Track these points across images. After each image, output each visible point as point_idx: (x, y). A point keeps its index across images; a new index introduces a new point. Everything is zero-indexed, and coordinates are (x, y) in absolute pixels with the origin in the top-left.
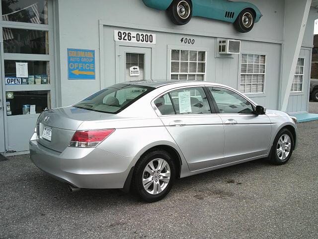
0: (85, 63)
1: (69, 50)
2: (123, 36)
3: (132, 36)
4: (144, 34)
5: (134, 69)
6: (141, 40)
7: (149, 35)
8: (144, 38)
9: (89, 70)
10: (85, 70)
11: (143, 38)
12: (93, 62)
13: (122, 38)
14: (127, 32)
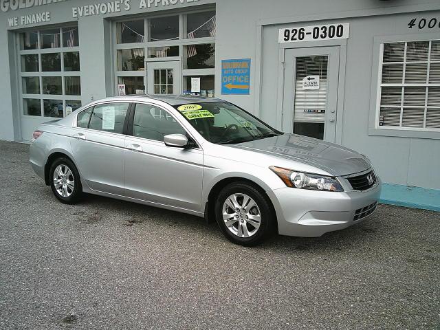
0: (240, 75)
1: (223, 61)
2: (291, 35)
3: (305, 32)
4: (328, 26)
5: (309, 79)
6: (321, 36)
7: (336, 26)
8: (327, 32)
9: (244, 83)
10: (239, 83)
11: (325, 32)
12: (248, 74)
13: (290, 37)
14: (298, 29)
